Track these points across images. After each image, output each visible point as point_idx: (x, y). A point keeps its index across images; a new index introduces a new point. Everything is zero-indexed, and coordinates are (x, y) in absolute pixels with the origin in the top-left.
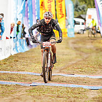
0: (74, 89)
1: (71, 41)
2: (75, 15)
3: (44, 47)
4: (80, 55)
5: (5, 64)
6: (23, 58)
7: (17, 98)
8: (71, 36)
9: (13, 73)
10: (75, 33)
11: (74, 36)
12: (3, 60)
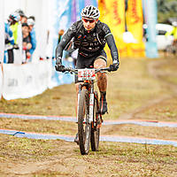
0: (158, 147)
1: (151, 64)
2: (158, 18)
3: (80, 79)
4: (169, 88)
5: (37, 103)
6: (68, 93)
7: (59, 163)
8: (151, 56)
9: (51, 119)
10: (159, 51)
11: (157, 55)
12: (34, 97)
